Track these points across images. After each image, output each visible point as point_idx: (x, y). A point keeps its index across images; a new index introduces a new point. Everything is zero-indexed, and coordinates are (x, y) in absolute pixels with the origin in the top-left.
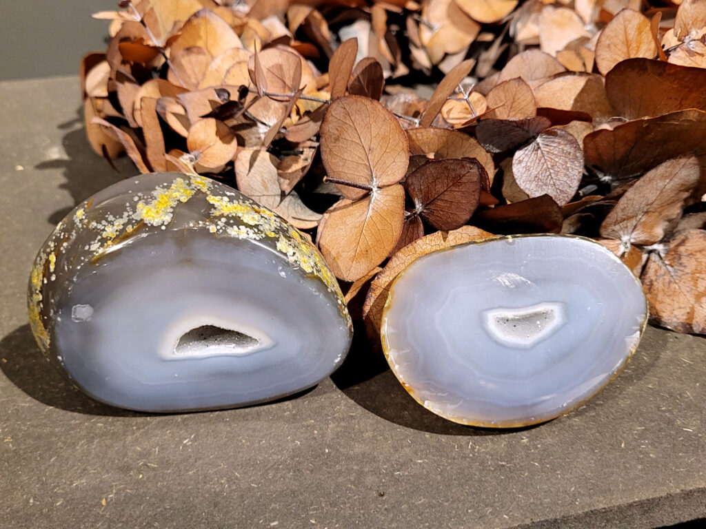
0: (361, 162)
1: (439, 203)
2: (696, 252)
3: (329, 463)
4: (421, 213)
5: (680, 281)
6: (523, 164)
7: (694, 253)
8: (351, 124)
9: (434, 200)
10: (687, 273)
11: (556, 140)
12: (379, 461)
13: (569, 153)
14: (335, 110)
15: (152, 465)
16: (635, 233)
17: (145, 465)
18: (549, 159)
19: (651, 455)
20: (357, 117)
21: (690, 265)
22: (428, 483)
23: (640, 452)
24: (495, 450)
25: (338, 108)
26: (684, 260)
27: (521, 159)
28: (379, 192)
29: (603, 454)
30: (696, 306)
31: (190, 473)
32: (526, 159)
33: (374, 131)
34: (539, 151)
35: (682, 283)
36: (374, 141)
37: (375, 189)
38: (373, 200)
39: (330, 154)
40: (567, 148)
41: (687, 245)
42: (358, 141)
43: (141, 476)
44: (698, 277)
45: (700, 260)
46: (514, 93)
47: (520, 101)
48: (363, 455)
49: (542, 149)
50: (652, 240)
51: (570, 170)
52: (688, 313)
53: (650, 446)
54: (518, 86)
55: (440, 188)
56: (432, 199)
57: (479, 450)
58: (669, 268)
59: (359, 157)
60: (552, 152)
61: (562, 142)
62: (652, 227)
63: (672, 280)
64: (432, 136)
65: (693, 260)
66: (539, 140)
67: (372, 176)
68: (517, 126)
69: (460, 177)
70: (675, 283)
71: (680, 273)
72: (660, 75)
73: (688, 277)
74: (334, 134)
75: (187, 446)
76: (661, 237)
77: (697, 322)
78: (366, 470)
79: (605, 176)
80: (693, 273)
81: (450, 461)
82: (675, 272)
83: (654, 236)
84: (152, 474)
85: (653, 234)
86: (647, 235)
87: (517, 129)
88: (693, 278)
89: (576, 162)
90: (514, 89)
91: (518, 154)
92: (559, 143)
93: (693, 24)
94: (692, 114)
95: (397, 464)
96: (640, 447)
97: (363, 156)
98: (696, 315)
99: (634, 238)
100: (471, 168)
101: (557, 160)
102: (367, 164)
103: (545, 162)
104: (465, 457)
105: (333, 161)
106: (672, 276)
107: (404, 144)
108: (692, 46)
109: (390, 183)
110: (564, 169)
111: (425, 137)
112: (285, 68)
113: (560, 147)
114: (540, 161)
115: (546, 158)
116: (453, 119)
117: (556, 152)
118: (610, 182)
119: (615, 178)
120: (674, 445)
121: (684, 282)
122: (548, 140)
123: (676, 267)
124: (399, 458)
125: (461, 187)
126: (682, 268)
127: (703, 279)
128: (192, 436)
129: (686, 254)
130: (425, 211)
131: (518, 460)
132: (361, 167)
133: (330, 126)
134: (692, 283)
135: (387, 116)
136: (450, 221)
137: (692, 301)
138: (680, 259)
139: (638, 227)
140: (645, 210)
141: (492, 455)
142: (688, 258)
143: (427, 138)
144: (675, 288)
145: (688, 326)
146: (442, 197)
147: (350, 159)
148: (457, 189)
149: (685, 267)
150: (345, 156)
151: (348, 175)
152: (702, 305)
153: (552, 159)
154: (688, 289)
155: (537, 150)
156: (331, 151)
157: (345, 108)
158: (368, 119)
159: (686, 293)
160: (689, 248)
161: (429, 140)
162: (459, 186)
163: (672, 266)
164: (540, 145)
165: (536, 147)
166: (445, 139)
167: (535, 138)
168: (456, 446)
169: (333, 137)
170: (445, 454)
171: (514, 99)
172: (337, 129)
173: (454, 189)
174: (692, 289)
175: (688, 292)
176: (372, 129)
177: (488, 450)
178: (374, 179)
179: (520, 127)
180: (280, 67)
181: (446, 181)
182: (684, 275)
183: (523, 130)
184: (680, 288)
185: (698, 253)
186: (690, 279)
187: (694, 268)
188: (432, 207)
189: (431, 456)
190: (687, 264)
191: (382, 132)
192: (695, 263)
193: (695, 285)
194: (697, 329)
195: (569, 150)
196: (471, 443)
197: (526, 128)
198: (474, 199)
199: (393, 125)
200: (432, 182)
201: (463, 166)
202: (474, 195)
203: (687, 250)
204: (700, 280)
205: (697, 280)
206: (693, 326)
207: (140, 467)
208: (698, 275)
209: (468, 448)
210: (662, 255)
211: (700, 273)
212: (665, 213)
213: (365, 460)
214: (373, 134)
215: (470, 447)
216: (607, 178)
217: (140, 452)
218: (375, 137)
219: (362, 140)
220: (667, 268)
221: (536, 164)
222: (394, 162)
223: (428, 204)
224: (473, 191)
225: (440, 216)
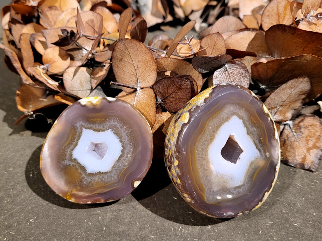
0: (133, 74)
1: (170, 99)
2: (309, 126)
3: (105, 236)
4: (160, 103)
5: (300, 141)
6: (218, 79)
7: (308, 126)
8: (128, 53)
9: (167, 97)
10: (304, 137)
11: (235, 66)
12: (131, 236)
13: (242, 74)
14: (120, 45)
15: (12, 233)
16: (276, 116)
17: (8, 233)
18: (232, 76)
19: (275, 238)
20: (131, 50)
21: (306, 132)
23: (269, 236)
24: (193, 232)
25: (121, 45)
26: (302, 130)
27: (217, 76)
28: (140, 91)
29: (249, 237)
30: (307, 154)
31: (31, 238)
32: (220, 76)
33: (140, 58)
34: (227, 72)
35: (300, 142)
36: (140, 63)
37: (138, 89)
38: (137, 94)
39: (117, 68)
40: (241, 71)
41: (304, 122)
42: (131, 62)
43: (5, 239)
44: (309, 139)
45: (311, 130)
46: (215, 41)
47: (218, 45)
48: (123, 232)
49: (228, 71)
50: (285, 120)
51: (243, 83)
52: (303, 158)
53: (274, 233)
54: (218, 37)
55: (170, 91)
57: (184, 231)
58: (295, 134)
59: (132, 71)
60: (233, 72)
61: (239, 68)
62: (285, 113)
63: (296, 140)
64: (170, 62)
65: (307, 130)
66: (226, 66)
67: (138, 81)
68: (215, 59)
69: (180, 86)
70: (297, 142)
71: (300, 137)
72: (293, 34)
74: (119, 57)
75: (32, 223)
76: (290, 118)
77: (307, 163)
79: (262, 85)
80: (307, 137)
81: (168, 237)
82: (298, 136)
83: (286, 117)
84: (11, 238)
85: (286, 116)
86: (282, 117)
88: (306, 140)
89: (246, 78)
90: (216, 39)
91: (216, 73)
92: (237, 68)
93: (312, 7)
94: (309, 57)
95: (140, 238)
96: (269, 233)
97: (134, 71)
98: (307, 159)
99: (276, 119)
100: (186, 82)
101: (236, 77)
102: (136, 75)
103: (230, 78)
104: (177, 236)
105: (119, 71)
106: (296, 138)
107: (155, 67)
108: (311, 19)
109: (146, 87)
110: (240, 82)
111: (166, 63)
112: (95, 22)
113: (238, 70)
114: (227, 77)
115: (230, 76)
116: (181, 53)
117: (235, 73)
118: (265, 89)
119: (267, 87)
120: (288, 233)
121: (302, 142)
122: (231, 66)
123: (298, 133)
124: (142, 234)
126: (301, 134)
127: (311, 140)
128: (35, 218)
129: (303, 127)
130: (162, 103)
131: (204, 239)
132: (133, 76)
133: (117, 53)
134: (306, 142)
135: (146, 51)
136: (176, 107)
137: (305, 151)
138: (300, 129)
139: (278, 113)
140: (281, 104)
141: (191, 235)
142: (305, 129)
143: (167, 63)
144: (297, 145)
145: (302, 165)
146: (171, 96)
147: (127, 71)
148: (179, 92)
149: (303, 133)
150: (125, 69)
151: (126, 79)
152: (310, 154)
153: (233, 76)
154: (304, 145)
155: (225, 72)
156: (117, 66)
157: (125, 45)
158: (137, 51)
159: (302, 147)
160: (306, 124)
162: (180, 90)
163: (296, 133)
164: (227, 69)
165: (225, 70)
166: (176, 64)
167: (224, 65)
168: (173, 229)
169: (119, 59)
170: (166, 233)
171: (215, 44)
172: (121, 55)
173: (177, 91)
174: (305, 145)
175: (303, 147)
176: (139, 57)
177: (189, 231)
178: (139, 83)
179: (216, 60)
180: (92, 21)
181: (173, 87)
182: (302, 138)
183: (218, 61)
184: (299, 145)
185: (310, 127)
186: (305, 140)
187: (307, 134)
188: (166, 101)
189: (158, 234)
190: (303, 132)
191: (144, 59)
192: (308, 132)
193: (307, 143)
194: (306, 167)
195: (242, 72)
196: (180, 228)
198: (188, 96)
199: (150, 56)
200: (166, 88)
203: (304, 124)
204: (310, 141)
205: (308, 141)
206: (305, 165)
207: (6, 234)
208: (309, 138)
209: (179, 230)
210: (291, 127)
211: (310, 137)
212: (292, 106)
213: (124, 235)
214: (139, 60)
216: (263, 87)
217: (7, 225)
218: (140, 61)
219: (134, 62)
220: (293, 134)
221: (225, 79)
222: (149, 75)
223: (164, 99)
224: (188, 93)
225: (170, 105)
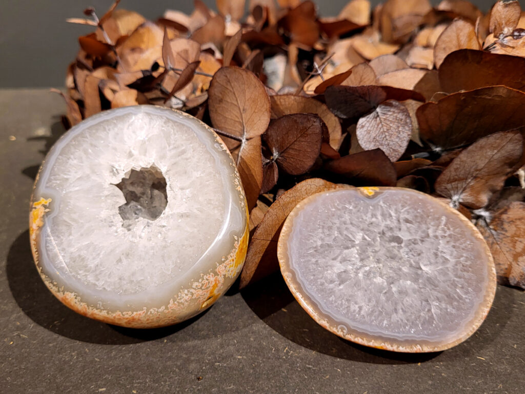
0: (237, 119)
1: (291, 151)
2: (516, 219)
3: (164, 350)
4: (277, 159)
5: (501, 242)
6: (365, 129)
7: (514, 220)
8: (231, 89)
9: (287, 148)
10: (508, 237)
11: (392, 110)
12: (205, 354)
13: (401, 120)
14: (219, 78)
15: (24, 336)
16: (464, 194)
17: (19, 335)
18: (384, 124)
19: (443, 374)
20: (236, 84)
21: (511, 230)
22: (241, 374)
23: (434, 370)
24: (306, 355)
25: (222, 76)
26: (506, 226)
27: (364, 124)
28: (246, 143)
29: (400, 369)
30: (514, 264)
31: (51, 345)
32: (367, 125)
33: (248, 95)
34: (378, 119)
35: (502, 244)
36: (247, 103)
37: (244, 141)
38: (241, 149)
39: (216, 113)
40: (400, 116)
41: (509, 213)
42: (236, 103)
43: (12, 343)
44: (517, 240)
45: (519, 226)
46: (361, 75)
49: (380, 116)
50: (478, 205)
51: (401, 133)
52: (506, 269)
53: (443, 367)
54: (364, 69)
55: (291, 139)
56: (285, 148)
57: (292, 354)
58: (493, 232)
59: (236, 116)
60: (388, 119)
61: (396, 111)
62: (478, 193)
63: (495, 241)
64: (292, 102)
65: (514, 226)
66: (378, 110)
67: (244, 131)
68: (360, 97)
69: (306, 129)
70: (498, 244)
71: (501, 236)
72: (478, 62)
73: (508, 240)
74: (219, 97)
76: (486, 204)
77: (513, 276)
78: (192, 358)
79: (437, 147)
80: (513, 237)
81: (265, 360)
82: (498, 235)
83: (479, 201)
84: (20, 342)
85: (479, 199)
86: (474, 199)
87: (360, 99)
88: (512, 241)
89: (406, 127)
90: (361, 72)
91: (362, 121)
92: (394, 112)
94: (502, 90)
95: (219, 357)
96: (434, 367)
97: (238, 115)
98: (513, 271)
99: (462, 199)
100: (315, 122)
101: (391, 125)
102: (241, 121)
103: (382, 127)
104: (279, 359)
105: (218, 119)
106: (495, 238)
107: (267, 106)
109: (254, 136)
110: (397, 132)
112: (190, 52)
113: (395, 115)
114: (378, 125)
115: (383, 123)
116: (310, 91)
117: (391, 119)
118: (440, 152)
119: (444, 149)
120: (466, 368)
121: (504, 244)
122: (385, 109)
123: (499, 231)
124: (223, 352)
125: (307, 138)
126: (504, 232)
127: (521, 242)
128: (63, 319)
129: (507, 221)
130: (280, 158)
131: (323, 365)
132: (237, 124)
133: (216, 90)
134: (511, 245)
135: (258, 84)
136: (298, 166)
137: (511, 259)
138: (502, 224)
139: (467, 190)
140: (475, 175)
141: (302, 359)
142: (509, 224)
143: (289, 104)
144: (496, 248)
145: (505, 279)
146: (293, 146)
147: (230, 117)
148: (304, 140)
149: (506, 231)
150: (227, 115)
151: (228, 130)
152: (519, 263)
153: (387, 124)
154: (508, 249)
155: (376, 118)
156: (216, 110)
157: (226, 76)
158: (243, 86)
159: (505, 253)
160: (511, 216)
161: (290, 105)
162: (306, 137)
163: (495, 230)
164: (379, 114)
165: (376, 115)
166: (303, 105)
167: (375, 108)
169: (218, 100)
170: (262, 354)
172: (221, 93)
173: (302, 139)
174: (511, 250)
175: (507, 252)
176: (246, 94)
177: (300, 355)
178: (245, 133)
179: (362, 98)
180: (186, 51)
181: (296, 132)
182: (505, 238)
183: (366, 101)
184: (501, 248)
185: (518, 221)
186: (509, 241)
187: (514, 232)
188: (285, 155)
189: (250, 354)
190: (507, 229)
191: (253, 96)
192: (515, 229)
193: (514, 247)
194: (512, 282)
195: (401, 118)
196: (287, 348)
197: (367, 98)
198: (317, 148)
199: (261, 91)
200: (286, 134)
201: (308, 120)
202: (317, 145)
203: (509, 217)
204: (518, 243)
205: (515, 243)
206: (509, 279)
207: (14, 336)
208: (516, 238)
209: (283, 352)
210: (488, 221)
211: (519, 236)
212: (491, 182)
213: (194, 351)
214: (247, 98)
215: (285, 351)
216: (438, 149)
217: (18, 326)
218: (248, 100)
219: (239, 102)
220: (491, 232)
221: (375, 129)
222: (260, 120)
223: (282, 152)
224: (317, 141)
225: (291, 162)
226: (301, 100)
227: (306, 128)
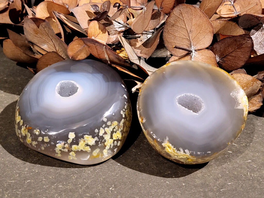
0: (185, 37)
1: (229, 57)
4: (218, 62)
8: (182, 18)
9: (226, 55)
12: (211, 186)
14: (175, 11)
20: (186, 15)
25: (177, 10)
28: (196, 53)
33: (194, 21)
36: (193, 27)
37: (193, 51)
38: (193, 56)
39: (168, 33)
42: (184, 27)
55: (230, 50)
56: (225, 55)
59: (184, 35)
64: (218, 24)
67: (191, 44)
81: (243, 182)
95: (220, 186)
97: (186, 35)
100: (248, 40)
102: (189, 38)
104: (249, 180)
105: (169, 37)
109: (201, 48)
111: (215, 25)
124: (219, 183)
130: (221, 61)
132: (185, 40)
133: (171, 19)
135: (202, 15)
136: (233, 66)
146: (231, 54)
147: (179, 36)
148: (239, 51)
150: (176, 34)
156: (168, 31)
157: (180, 10)
158: (191, 16)
162: (241, 49)
166: (224, 25)
168: (243, 175)
169: (171, 24)
170: (239, 179)
172: (174, 21)
173: (238, 50)
176: (193, 21)
178: (192, 46)
188: (225, 59)
189: (233, 181)
191: (198, 23)
196: (249, 173)
198: (247, 55)
200: (227, 47)
201: (244, 39)
202: (248, 53)
209: (249, 176)
218: (194, 25)
219: (187, 26)
222: (204, 38)
223: (223, 58)
224: (248, 52)
225: (228, 63)
226: (223, 22)
227: (242, 44)
